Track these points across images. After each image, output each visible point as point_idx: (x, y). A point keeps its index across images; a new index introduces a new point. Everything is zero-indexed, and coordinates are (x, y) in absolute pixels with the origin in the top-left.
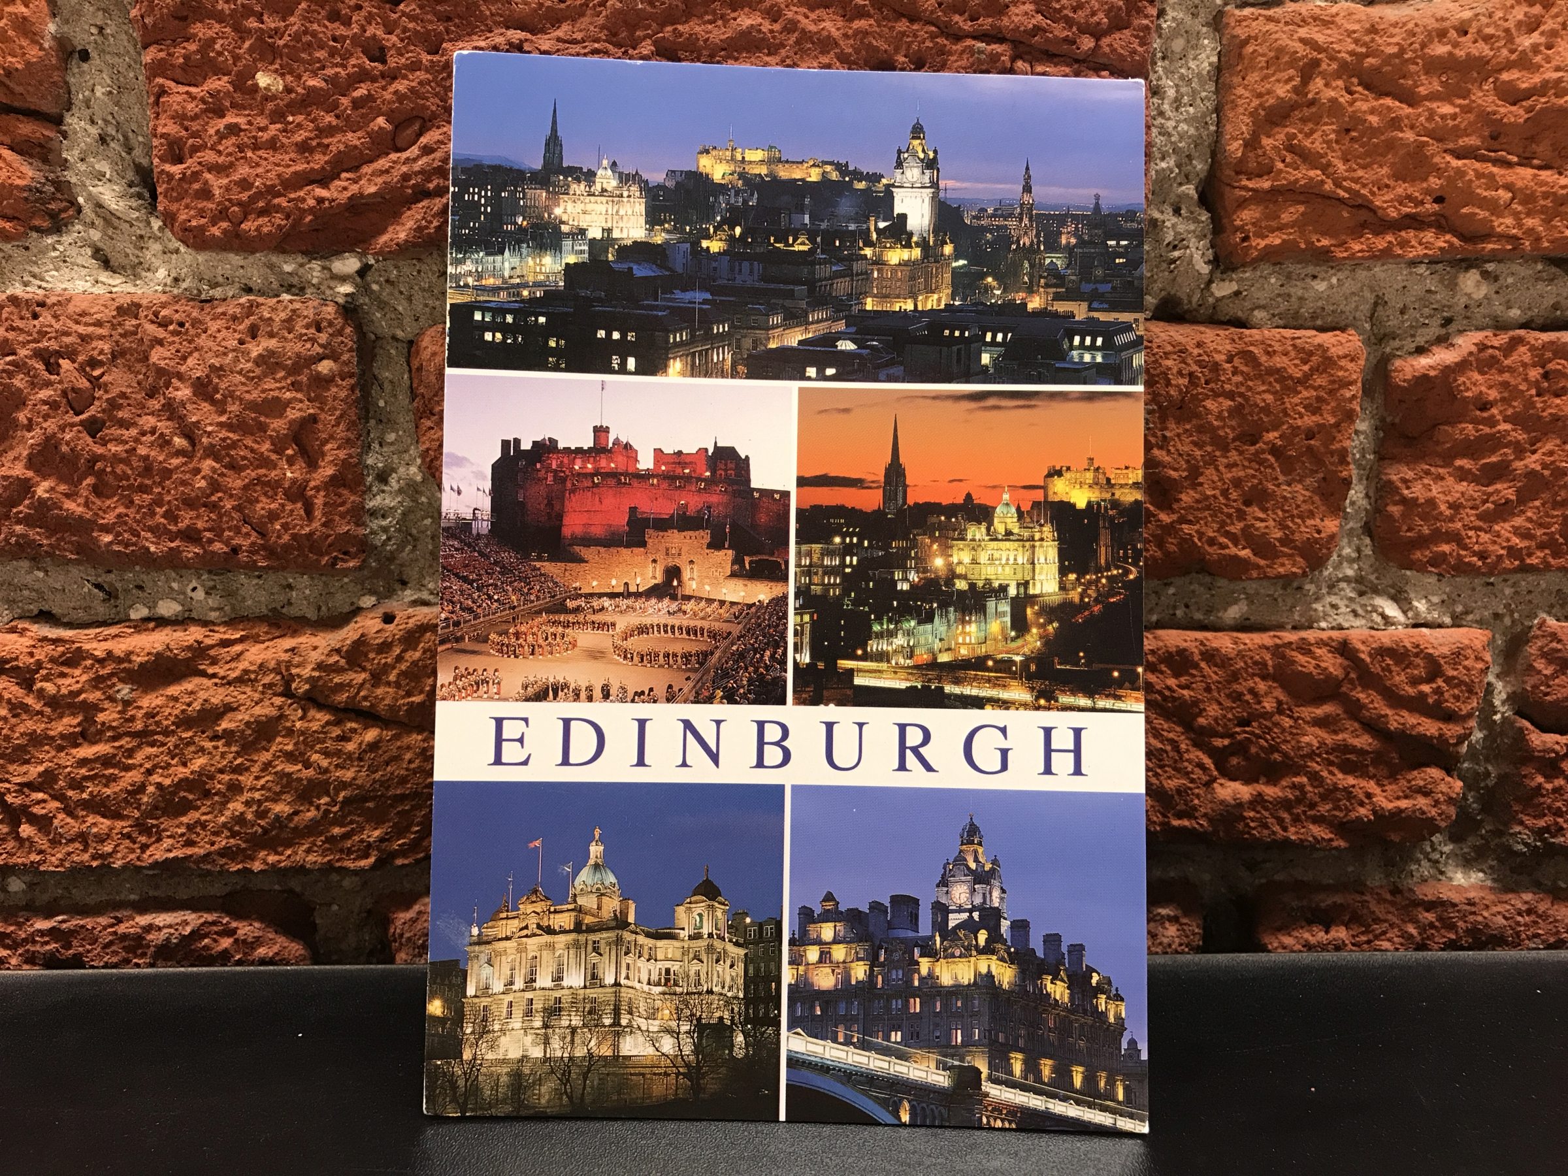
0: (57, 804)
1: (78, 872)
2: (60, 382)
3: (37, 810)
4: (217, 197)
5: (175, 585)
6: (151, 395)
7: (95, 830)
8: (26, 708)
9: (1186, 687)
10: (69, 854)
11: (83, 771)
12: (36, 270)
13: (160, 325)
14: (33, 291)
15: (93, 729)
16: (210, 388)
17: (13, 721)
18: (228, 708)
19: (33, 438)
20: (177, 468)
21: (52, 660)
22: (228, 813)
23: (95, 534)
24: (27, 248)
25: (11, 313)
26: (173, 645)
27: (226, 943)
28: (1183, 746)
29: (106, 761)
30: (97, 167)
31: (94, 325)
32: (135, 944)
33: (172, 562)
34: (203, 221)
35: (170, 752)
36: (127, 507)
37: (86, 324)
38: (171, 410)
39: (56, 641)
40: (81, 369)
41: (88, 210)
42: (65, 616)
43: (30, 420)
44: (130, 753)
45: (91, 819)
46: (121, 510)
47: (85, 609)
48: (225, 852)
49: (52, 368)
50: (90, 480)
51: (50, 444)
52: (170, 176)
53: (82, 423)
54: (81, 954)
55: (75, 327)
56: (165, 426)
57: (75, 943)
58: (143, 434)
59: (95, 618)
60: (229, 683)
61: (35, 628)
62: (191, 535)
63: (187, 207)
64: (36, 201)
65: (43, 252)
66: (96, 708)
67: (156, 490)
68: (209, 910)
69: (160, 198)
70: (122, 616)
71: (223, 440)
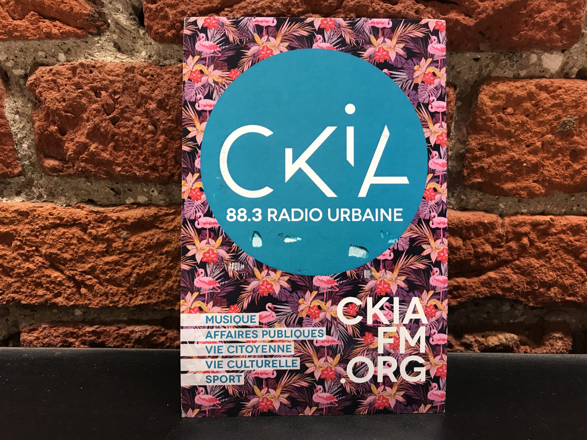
0: (95, 280)
1: (104, 308)
2: (101, 101)
3: (88, 282)
4: (171, 19)
5: (145, 190)
6: (138, 107)
7: (111, 291)
8: (84, 240)
9: (578, 241)
10: (101, 301)
11: (107, 267)
12: (91, 52)
13: (143, 76)
14: (89, 61)
15: (111, 250)
16: (164, 104)
17: (79, 245)
18: (167, 242)
19: (89, 125)
20: (150, 139)
21: (95, 220)
22: (166, 285)
23: (114, 167)
24: (87, 42)
25: (81, 71)
26: (145, 215)
27: (163, 339)
28: (574, 266)
29: (116, 263)
30: (117, 6)
31: (116, 76)
32: (127, 338)
33: (145, 180)
34: (164, 30)
35: (142, 259)
36: (127, 156)
37: (113, 76)
38: (147, 113)
39: (97, 212)
40: (110, 95)
41: (112, 26)
42: (99, 201)
43: (88, 117)
44: (126, 260)
45: (109, 287)
46: (125, 157)
47: (108, 199)
48: (163, 302)
49: (98, 95)
50: (112, 144)
51: (96, 128)
52: (151, 9)
53: (110, 119)
54: (105, 342)
55: (108, 77)
56: (145, 120)
57: (102, 337)
58: (135, 124)
59: (111, 203)
60: (168, 232)
61: (88, 206)
62: (154, 168)
63: (157, 23)
64: (91, 21)
65: (94, 44)
66: (113, 241)
67: (140, 148)
68: (156, 325)
69: (146, 20)
70: (122, 202)
71: (170, 127)
